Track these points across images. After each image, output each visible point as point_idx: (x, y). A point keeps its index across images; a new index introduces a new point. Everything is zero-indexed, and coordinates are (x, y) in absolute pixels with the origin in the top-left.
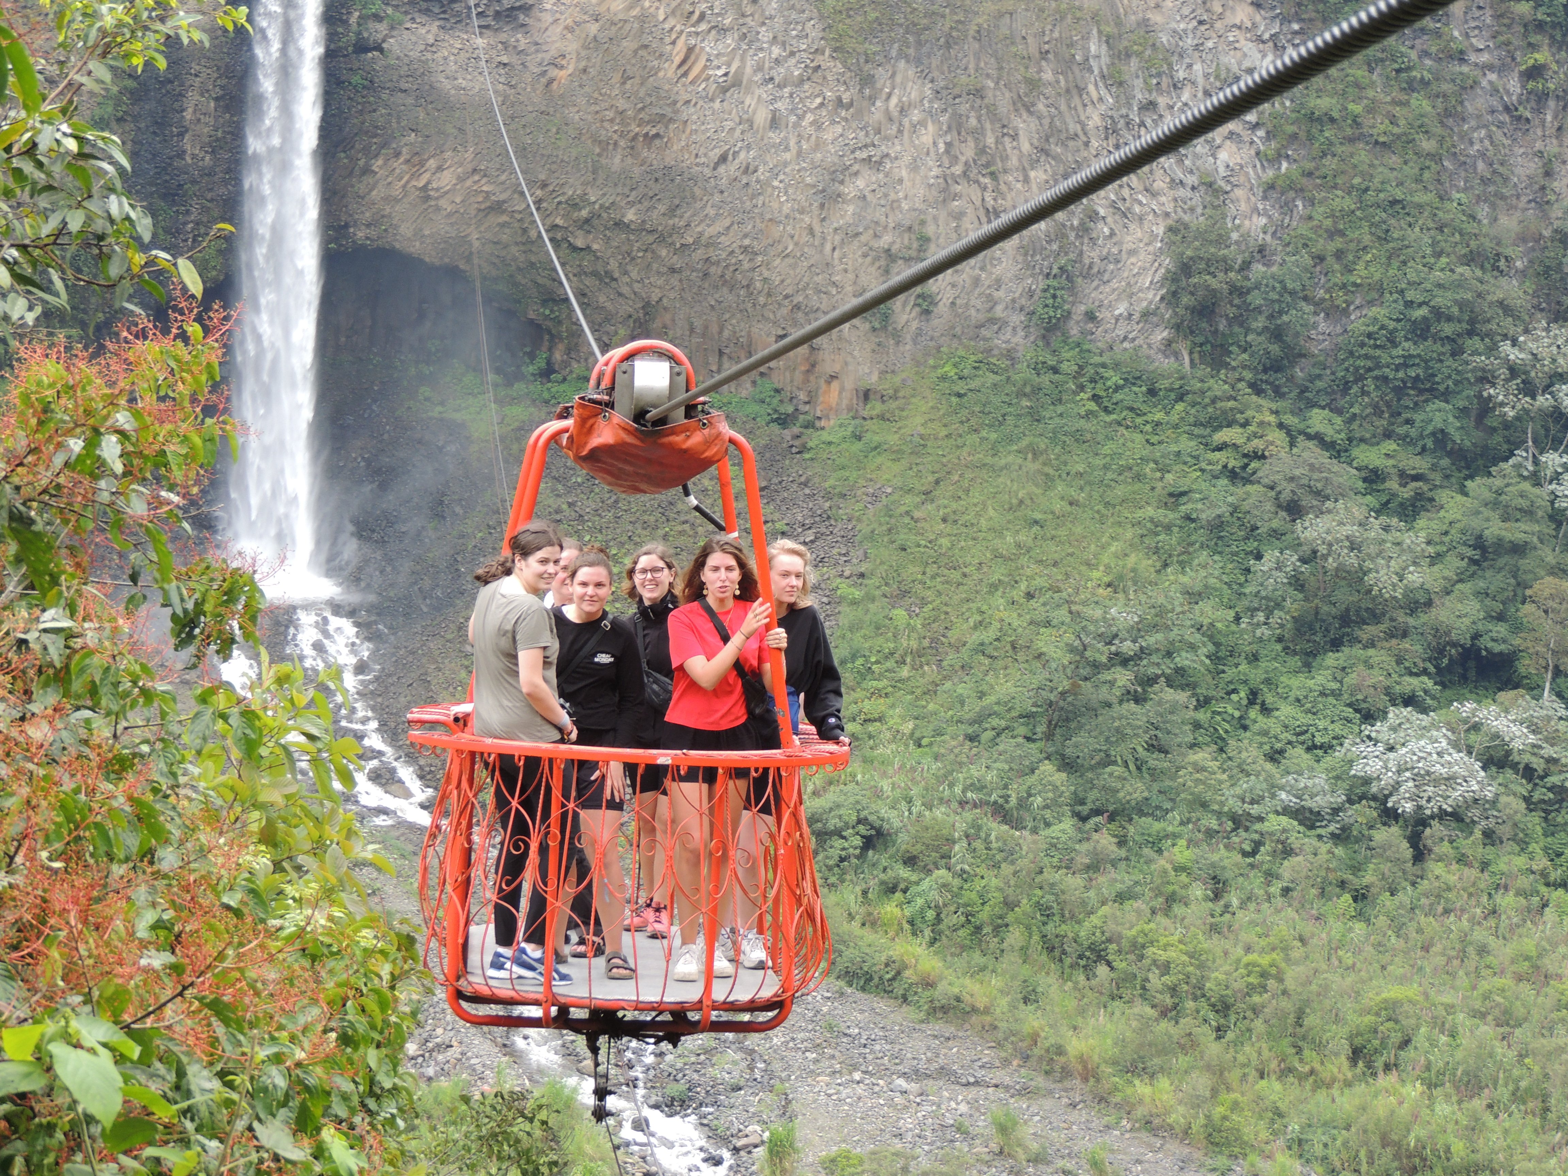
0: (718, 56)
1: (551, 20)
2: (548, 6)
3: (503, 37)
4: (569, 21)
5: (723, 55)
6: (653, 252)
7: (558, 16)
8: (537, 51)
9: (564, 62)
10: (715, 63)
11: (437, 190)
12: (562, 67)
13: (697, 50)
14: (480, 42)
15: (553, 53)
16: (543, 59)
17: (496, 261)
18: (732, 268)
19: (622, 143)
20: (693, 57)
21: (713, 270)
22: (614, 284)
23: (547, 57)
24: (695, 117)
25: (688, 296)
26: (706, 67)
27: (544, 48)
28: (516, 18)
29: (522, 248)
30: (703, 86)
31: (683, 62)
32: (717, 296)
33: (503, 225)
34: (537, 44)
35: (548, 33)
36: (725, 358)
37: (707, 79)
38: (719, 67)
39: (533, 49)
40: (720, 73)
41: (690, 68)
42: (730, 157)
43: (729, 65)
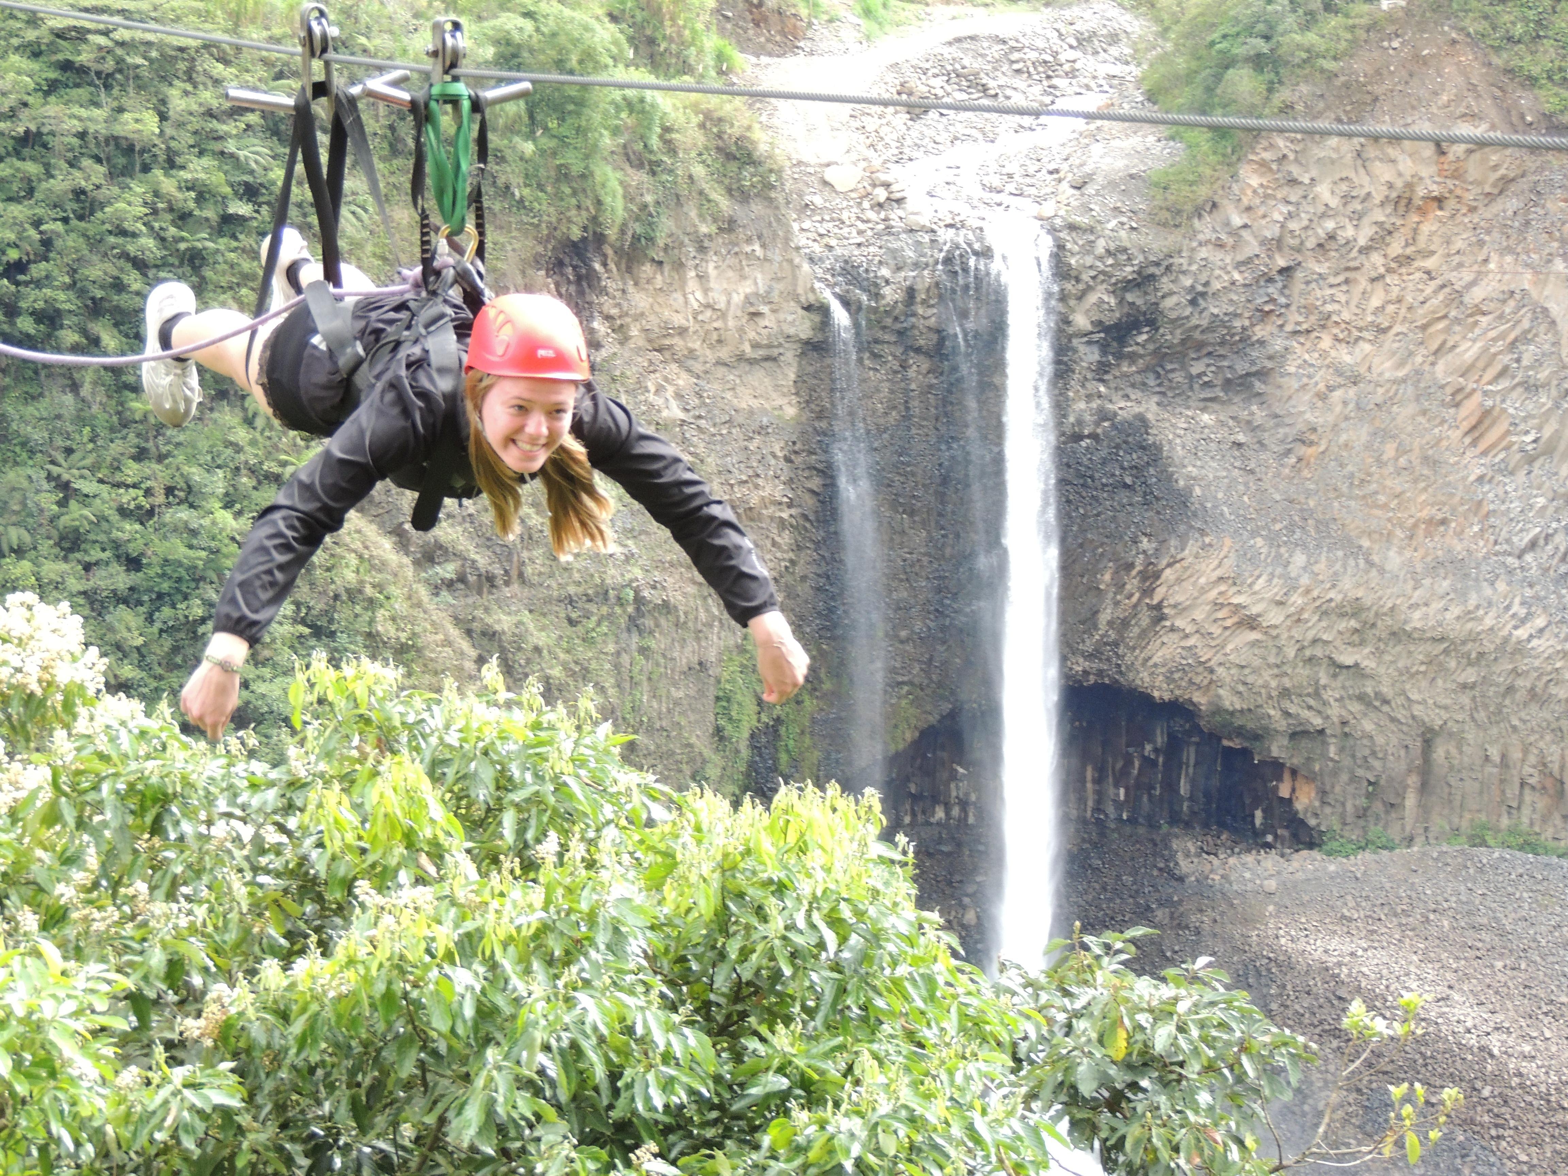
0: (1525, 419)
1: (1296, 386)
2: (1292, 369)
3: (1233, 410)
4: (1321, 387)
5: (1533, 417)
6: (1440, 664)
7: (1305, 380)
8: (1277, 425)
9: (1313, 437)
10: (1522, 427)
11: (1175, 606)
12: (1311, 443)
13: (1495, 413)
14: (1206, 418)
15: (1300, 426)
16: (1286, 436)
17: (1241, 688)
18: (1546, 678)
19: (1399, 533)
20: (1487, 422)
21: (1520, 682)
22: (1386, 708)
23: (1292, 432)
24: (1491, 495)
25: (1481, 716)
26: (1508, 433)
27: (1287, 420)
28: (1251, 386)
29: (1276, 671)
30: (1502, 456)
31: (1474, 428)
32: (1523, 714)
33: (1255, 644)
34: (1277, 416)
35: (1293, 402)
36: (1527, 791)
37: (1507, 448)
38: (1527, 432)
39: (1272, 423)
40: (1529, 438)
41: (1481, 435)
42: (1542, 542)
43: (1540, 429)
